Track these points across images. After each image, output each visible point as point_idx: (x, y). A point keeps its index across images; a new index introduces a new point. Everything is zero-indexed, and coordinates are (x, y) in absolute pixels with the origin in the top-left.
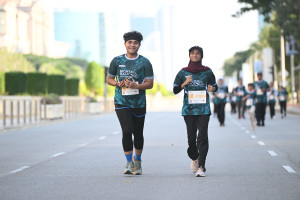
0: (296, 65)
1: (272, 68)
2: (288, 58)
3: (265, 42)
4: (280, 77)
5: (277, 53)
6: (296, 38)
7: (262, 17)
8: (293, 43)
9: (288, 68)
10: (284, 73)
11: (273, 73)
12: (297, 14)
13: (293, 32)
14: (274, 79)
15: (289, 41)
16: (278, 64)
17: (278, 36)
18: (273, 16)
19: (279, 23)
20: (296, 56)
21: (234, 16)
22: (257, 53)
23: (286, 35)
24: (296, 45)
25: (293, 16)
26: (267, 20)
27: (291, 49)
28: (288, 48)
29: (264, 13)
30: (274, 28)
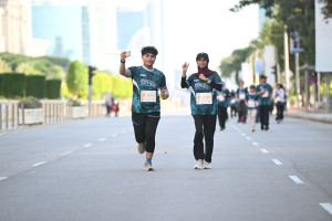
0: (301, 64)
1: (275, 68)
2: (292, 57)
3: (267, 38)
4: (284, 77)
5: (280, 51)
6: (301, 34)
7: (264, 11)
8: (297, 40)
9: (292, 68)
10: (288, 73)
11: (275, 73)
12: (303, 9)
13: (298, 27)
14: (276, 80)
15: (294, 38)
16: (281, 62)
17: (281, 33)
18: (275, 9)
19: (283, 17)
20: (301, 54)
21: (232, 10)
22: (258, 52)
23: (290, 31)
24: (301, 41)
25: (297, 10)
26: (269, 14)
27: (295, 46)
28: (292, 45)
29: (265, 7)
30: (276, 24)
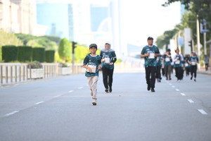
0: (207, 39)
1: (191, 42)
2: (201, 35)
3: (186, 24)
4: (197, 48)
5: (194, 32)
6: (207, 21)
7: (184, 6)
8: (205, 24)
9: (202, 42)
10: (199, 45)
11: (191, 46)
12: (209, 4)
13: (205, 16)
14: (192, 50)
15: (203, 23)
16: (195, 39)
17: (195, 20)
18: (191, 5)
19: (195, 10)
20: (207, 33)
21: (163, 5)
22: (180, 32)
23: (200, 19)
24: (207, 25)
25: (204, 5)
26: (187, 8)
27: (204, 28)
28: (201, 28)
29: (184, 3)
30: (192, 14)
